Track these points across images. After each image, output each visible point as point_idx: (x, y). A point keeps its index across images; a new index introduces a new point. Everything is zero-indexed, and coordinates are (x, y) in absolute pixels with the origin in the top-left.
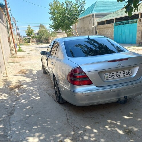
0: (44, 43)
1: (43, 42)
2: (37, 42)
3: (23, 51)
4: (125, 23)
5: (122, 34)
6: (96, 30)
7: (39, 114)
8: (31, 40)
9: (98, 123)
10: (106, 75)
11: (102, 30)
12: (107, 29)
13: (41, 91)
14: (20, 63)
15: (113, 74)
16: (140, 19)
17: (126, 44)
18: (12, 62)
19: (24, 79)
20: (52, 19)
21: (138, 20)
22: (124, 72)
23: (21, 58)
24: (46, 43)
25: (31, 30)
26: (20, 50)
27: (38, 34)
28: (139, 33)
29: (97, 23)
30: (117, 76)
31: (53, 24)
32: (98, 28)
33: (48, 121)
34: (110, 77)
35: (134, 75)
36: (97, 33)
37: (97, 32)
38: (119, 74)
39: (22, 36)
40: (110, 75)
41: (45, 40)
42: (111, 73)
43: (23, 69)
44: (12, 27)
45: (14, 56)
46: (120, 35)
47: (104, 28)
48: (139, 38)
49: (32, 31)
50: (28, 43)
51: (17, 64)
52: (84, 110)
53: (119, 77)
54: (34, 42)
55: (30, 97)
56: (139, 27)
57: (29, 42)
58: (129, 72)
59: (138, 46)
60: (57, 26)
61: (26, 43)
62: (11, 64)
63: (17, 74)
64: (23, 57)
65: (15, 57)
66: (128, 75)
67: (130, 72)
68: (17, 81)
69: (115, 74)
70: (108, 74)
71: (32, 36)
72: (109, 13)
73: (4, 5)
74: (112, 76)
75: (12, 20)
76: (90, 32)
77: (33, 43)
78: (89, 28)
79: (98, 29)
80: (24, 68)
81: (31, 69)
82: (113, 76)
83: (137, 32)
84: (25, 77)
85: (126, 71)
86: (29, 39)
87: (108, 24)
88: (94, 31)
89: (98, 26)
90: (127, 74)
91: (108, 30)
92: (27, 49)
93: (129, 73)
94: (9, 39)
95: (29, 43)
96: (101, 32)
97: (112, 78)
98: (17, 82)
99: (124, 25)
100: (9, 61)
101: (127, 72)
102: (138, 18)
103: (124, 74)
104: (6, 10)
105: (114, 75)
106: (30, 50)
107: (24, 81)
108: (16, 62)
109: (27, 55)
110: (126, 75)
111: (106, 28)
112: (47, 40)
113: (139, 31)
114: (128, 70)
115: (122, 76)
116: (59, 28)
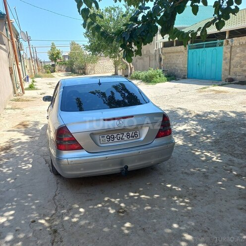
0: (78, 74)
1: (77, 71)
2: (67, 71)
3: (37, 89)
4: (205, 46)
5: (200, 63)
6: (160, 55)
7: (21, 187)
8: (57, 68)
9: (91, 200)
10: (102, 137)
11: (170, 56)
12: (177, 54)
13: (37, 156)
14: (25, 110)
15: (112, 137)
16: (228, 41)
17: (205, 81)
18: (11, 109)
19: (20, 137)
20: (88, 36)
21: (224, 41)
22: (128, 134)
23: (29, 100)
24: (82, 74)
25: (56, 52)
26: (31, 87)
27: (69, 57)
28: (226, 62)
29: (162, 43)
30: (119, 138)
31: (90, 44)
32: (163, 52)
33: (29, 197)
34: (109, 140)
35: (142, 139)
36: (161, 60)
37: (161, 58)
38: (121, 136)
39: (42, 61)
40: (108, 137)
41: (80, 68)
42: (110, 135)
43: (25, 120)
44: (21, 48)
45: (19, 97)
46: (198, 65)
47: (173, 53)
48: (226, 71)
49: (58, 53)
50: (52, 72)
51: (19, 111)
52: (82, 184)
53: (120, 140)
54: (61, 72)
55: (18, 164)
56: (226, 53)
57: (54, 71)
58: (136, 133)
59: (222, 85)
60: (96, 48)
61: (48, 73)
62: (9, 111)
63: (13, 129)
64: (33, 99)
65: (18, 100)
66: (135, 138)
67: (138, 134)
68: (7, 140)
69: (115, 136)
70: (106, 136)
71: (58, 60)
72: (184, 26)
73: (4, 15)
74: (111, 139)
75: (20, 37)
76: (151, 59)
77: (60, 74)
78: (149, 51)
79: (163, 54)
80: (28, 118)
81: (38, 120)
82: (113, 139)
83: (223, 62)
84: (22, 134)
85: (131, 133)
86: (53, 65)
87: (179, 46)
88: (158, 57)
89: (164, 48)
90: (133, 137)
91: (180, 56)
92: (46, 85)
93: (136, 136)
94: (11, 69)
95: (52, 74)
96: (168, 59)
97: (111, 141)
98: (7, 142)
99: (203, 49)
100: (8, 106)
101: (133, 134)
102: (225, 38)
103: (128, 137)
104: (7, 22)
105: (109, 138)
106: (50, 86)
107: (19, 141)
108: (18, 109)
109: (41, 96)
110: (131, 138)
111: (177, 52)
112: (83, 69)
113: (225, 59)
114: (134, 132)
115: (126, 138)
116: (99, 51)
